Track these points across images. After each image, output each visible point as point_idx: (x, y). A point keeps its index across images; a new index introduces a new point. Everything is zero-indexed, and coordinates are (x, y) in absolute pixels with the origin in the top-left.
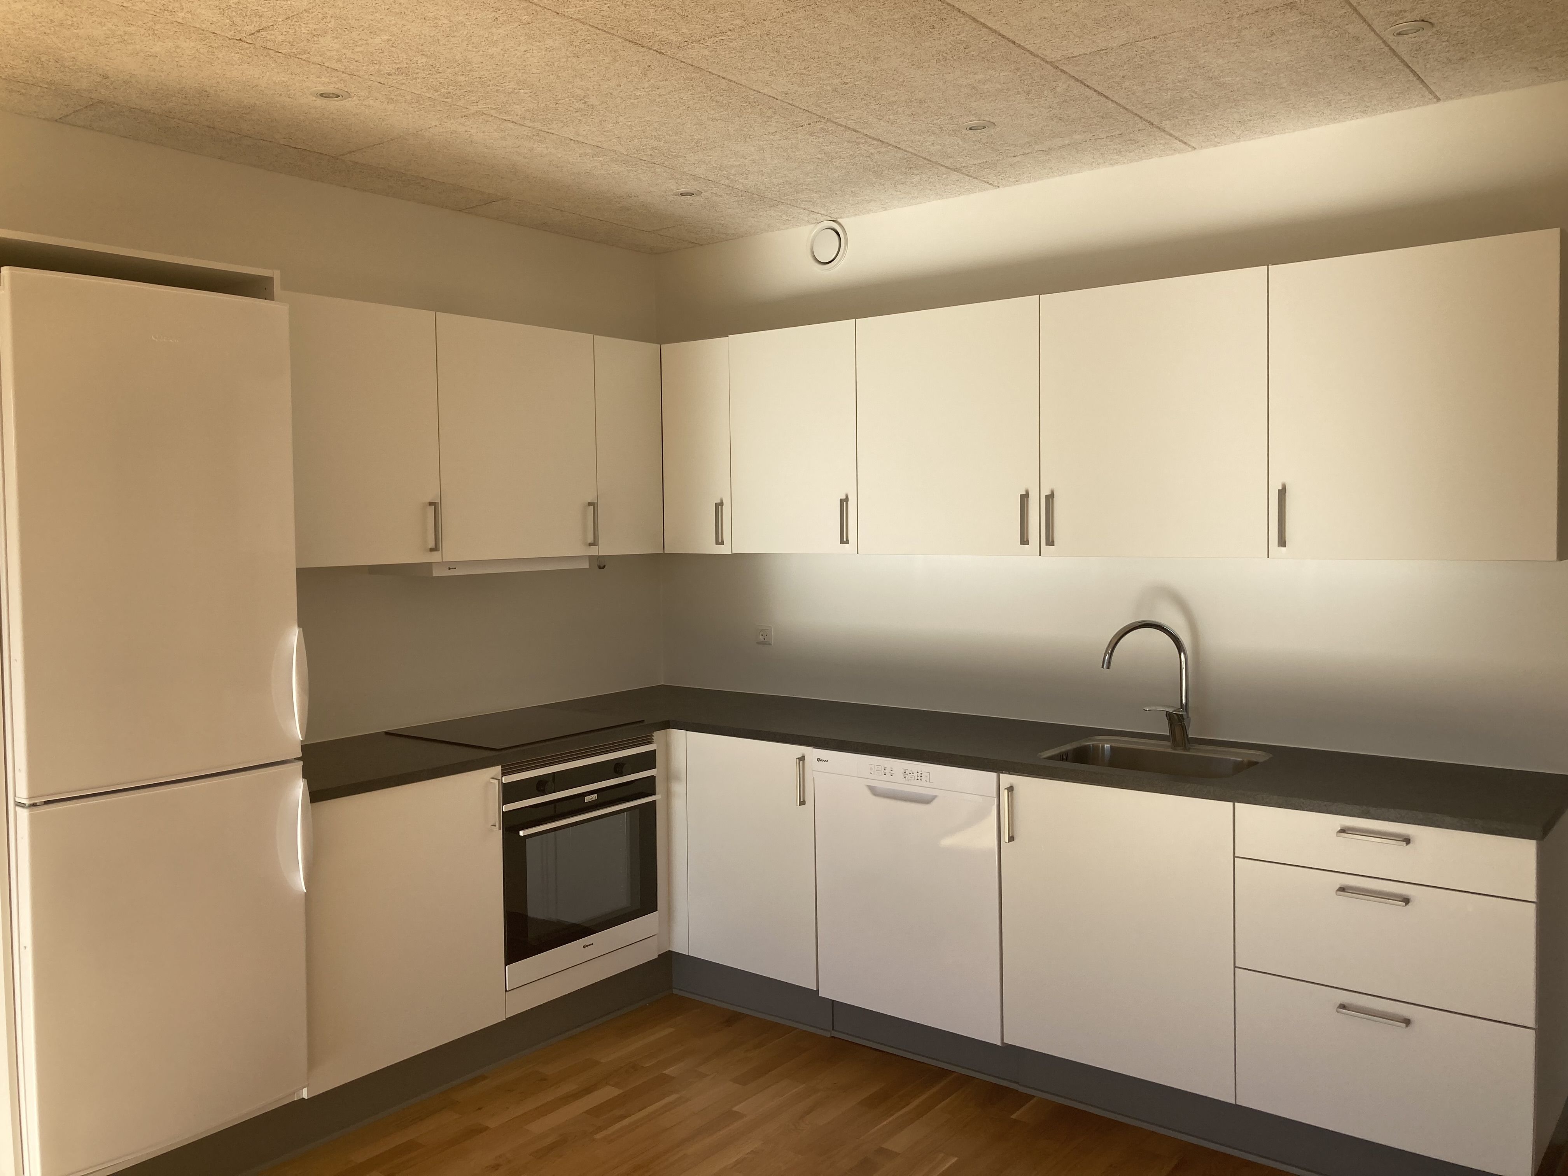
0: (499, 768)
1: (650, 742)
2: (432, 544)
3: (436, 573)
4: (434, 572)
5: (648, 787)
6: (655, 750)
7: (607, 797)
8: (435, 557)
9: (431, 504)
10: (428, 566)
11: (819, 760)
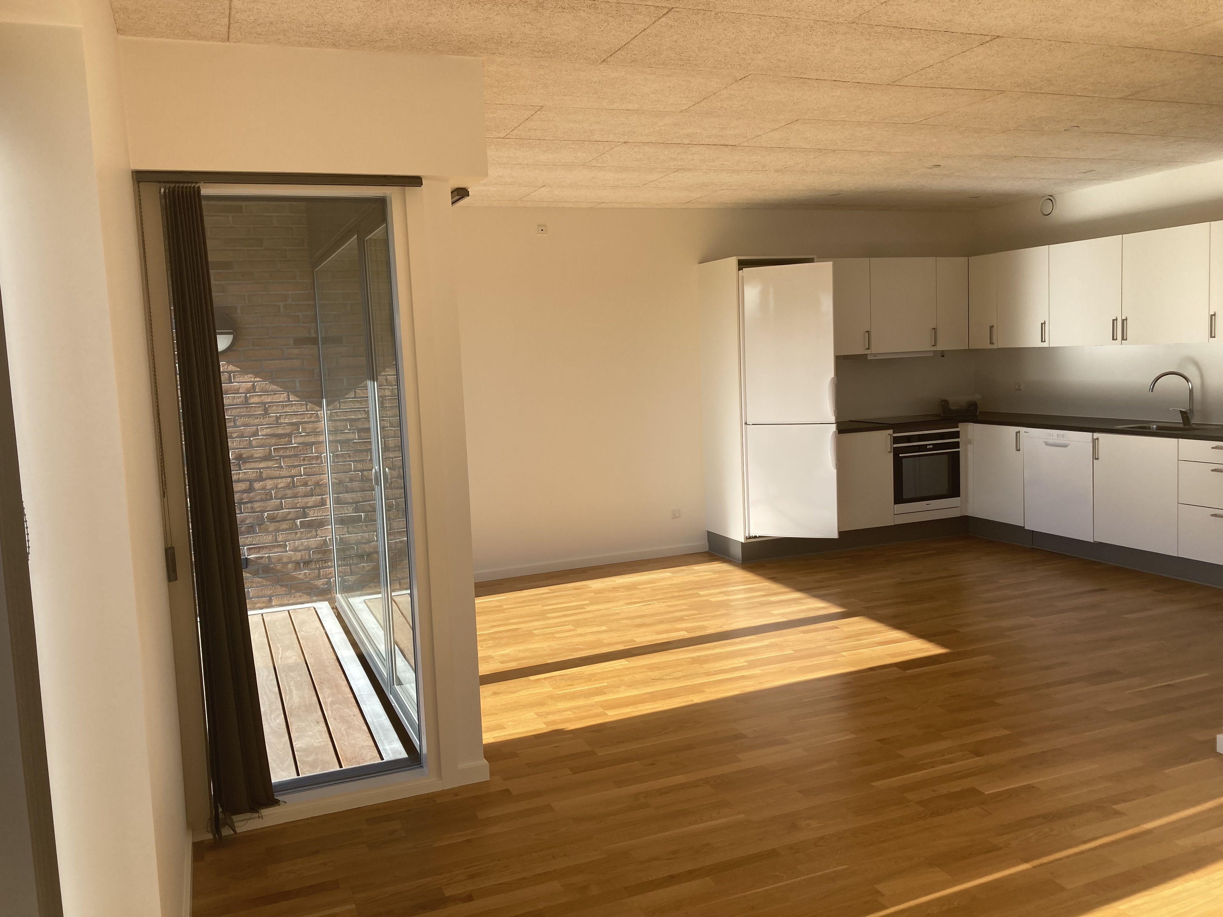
0: (892, 430)
1: (957, 427)
2: (868, 348)
3: (869, 358)
4: (868, 357)
5: (957, 445)
6: (959, 431)
7: (936, 447)
8: (868, 352)
9: (867, 332)
10: (865, 356)
11: (1025, 432)
